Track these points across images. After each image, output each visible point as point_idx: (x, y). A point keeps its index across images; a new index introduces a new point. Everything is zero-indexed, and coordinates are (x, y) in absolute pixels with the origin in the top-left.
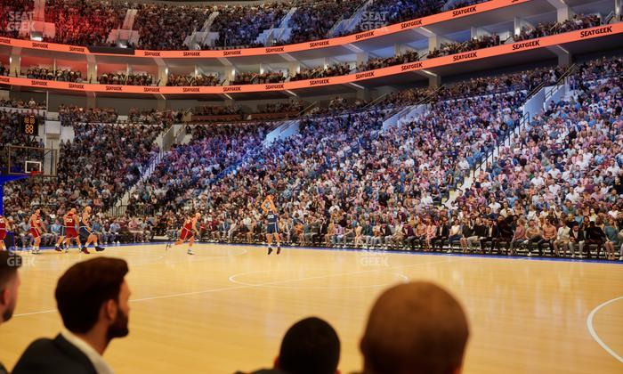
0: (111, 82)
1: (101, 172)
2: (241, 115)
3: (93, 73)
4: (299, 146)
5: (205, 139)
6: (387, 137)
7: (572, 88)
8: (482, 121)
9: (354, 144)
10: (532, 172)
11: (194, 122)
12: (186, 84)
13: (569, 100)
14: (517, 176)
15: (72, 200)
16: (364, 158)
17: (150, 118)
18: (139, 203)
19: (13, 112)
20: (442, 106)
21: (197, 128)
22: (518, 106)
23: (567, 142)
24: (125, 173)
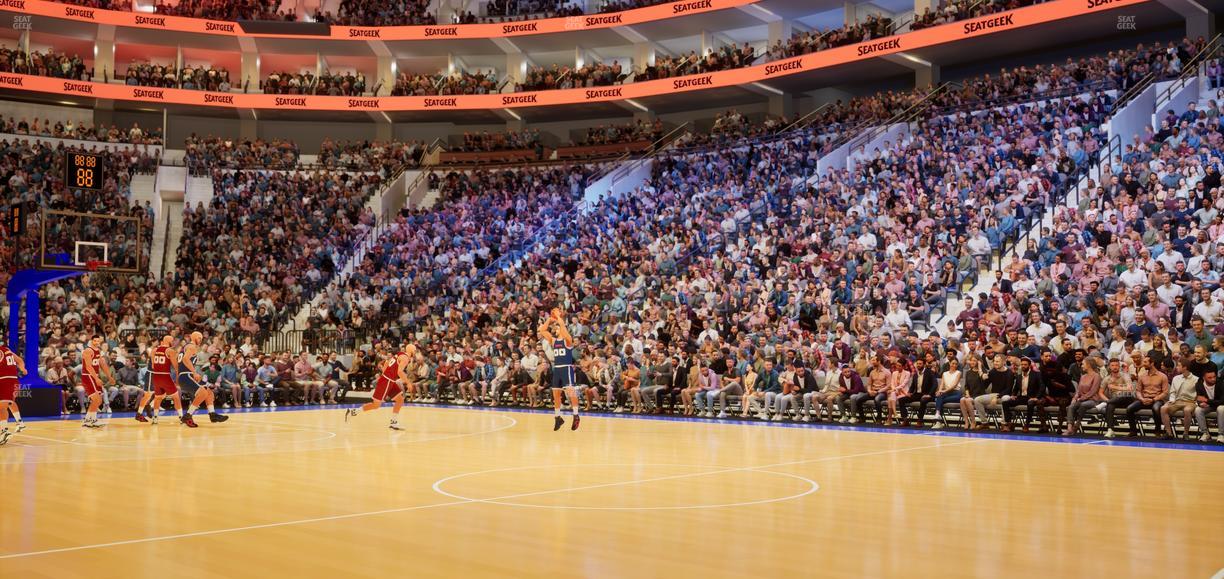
0: (286, 90)
1: (260, 264)
2: (538, 149)
3: (252, 73)
4: (649, 211)
5: (465, 198)
6: (825, 191)
7: (1214, 84)
8: (1020, 155)
9: (757, 204)
10: (1123, 258)
11: (444, 164)
12: (430, 90)
13: (1206, 109)
14: (1090, 267)
15: (199, 320)
16: (775, 232)
17: (359, 159)
18: (326, 326)
19: (98, 150)
20: (940, 126)
21: (450, 177)
22: (1098, 124)
23: (1200, 195)
24: (305, 267)
